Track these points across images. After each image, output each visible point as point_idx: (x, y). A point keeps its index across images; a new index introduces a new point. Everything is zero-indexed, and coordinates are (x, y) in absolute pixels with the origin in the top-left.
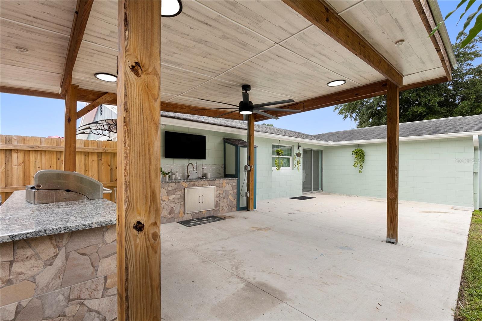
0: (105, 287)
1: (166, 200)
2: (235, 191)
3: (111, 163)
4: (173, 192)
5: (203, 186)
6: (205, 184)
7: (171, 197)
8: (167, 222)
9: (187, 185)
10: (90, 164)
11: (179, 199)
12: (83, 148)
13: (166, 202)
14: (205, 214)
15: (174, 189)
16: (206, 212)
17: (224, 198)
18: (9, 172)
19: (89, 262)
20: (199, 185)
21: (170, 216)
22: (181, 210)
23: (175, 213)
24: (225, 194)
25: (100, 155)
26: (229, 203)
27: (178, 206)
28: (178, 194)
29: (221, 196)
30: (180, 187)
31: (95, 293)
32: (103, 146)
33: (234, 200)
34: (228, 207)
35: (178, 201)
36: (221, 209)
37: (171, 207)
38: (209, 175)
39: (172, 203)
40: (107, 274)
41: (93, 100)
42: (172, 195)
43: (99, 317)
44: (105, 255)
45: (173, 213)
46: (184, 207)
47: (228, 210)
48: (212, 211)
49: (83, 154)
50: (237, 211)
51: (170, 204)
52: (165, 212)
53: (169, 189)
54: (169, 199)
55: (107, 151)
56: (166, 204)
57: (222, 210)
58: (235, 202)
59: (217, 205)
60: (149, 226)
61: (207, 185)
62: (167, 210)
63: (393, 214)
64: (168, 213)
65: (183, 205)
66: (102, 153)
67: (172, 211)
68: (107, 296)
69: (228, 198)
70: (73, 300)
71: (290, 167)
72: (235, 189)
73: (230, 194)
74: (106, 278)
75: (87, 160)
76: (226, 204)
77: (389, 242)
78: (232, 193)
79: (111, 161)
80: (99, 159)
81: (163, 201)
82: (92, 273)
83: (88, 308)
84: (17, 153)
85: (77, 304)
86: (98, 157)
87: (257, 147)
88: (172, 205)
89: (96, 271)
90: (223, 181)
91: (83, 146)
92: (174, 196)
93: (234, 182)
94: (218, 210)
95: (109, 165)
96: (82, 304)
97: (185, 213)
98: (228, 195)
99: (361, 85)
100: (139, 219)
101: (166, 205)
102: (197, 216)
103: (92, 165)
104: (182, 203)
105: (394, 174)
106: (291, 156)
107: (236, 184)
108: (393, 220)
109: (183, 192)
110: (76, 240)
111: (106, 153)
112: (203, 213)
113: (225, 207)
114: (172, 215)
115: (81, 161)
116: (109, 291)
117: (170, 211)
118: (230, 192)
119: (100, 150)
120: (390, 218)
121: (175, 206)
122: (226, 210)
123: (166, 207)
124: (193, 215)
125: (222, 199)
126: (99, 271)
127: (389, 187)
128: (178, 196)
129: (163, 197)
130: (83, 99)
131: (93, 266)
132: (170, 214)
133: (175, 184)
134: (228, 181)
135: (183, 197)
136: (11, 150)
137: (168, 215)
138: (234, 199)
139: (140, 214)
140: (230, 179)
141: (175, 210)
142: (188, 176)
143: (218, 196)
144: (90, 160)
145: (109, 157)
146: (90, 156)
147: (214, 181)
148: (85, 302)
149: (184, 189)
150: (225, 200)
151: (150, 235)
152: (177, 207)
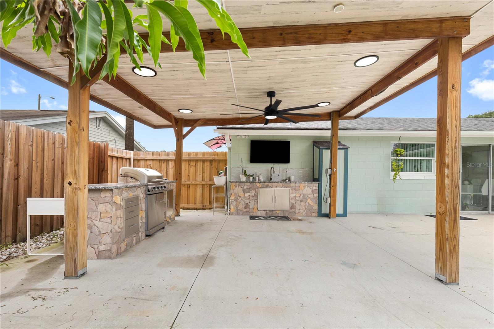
0: (100, 217)
1: (242, 196)
2: (316, 195)
3: (217, 167)
4: (248, 190)
5: (277, 187)
6: (280, 186)
7: (247, 195)
8: (243, 215)
9: (261, 186)
10: (206, 168)
11: (253, 197)
12: (202, 157)
13: (243, 198)
14: (279, 213)
15: (249, 188)
16: (280, 212)
17: (301, 201)
18: (168, 172)
19: (95, 204)
20: (273, 186)
21: (245, 210)
22: (255, 207)
23: (250, 208)
24: (302, 197)
25: (211, 161)
26: (308, 206)
27: (253, 202)
28: (252, 193)
29: (297, 198)
30: (254, 187)
31: (97, 218)
32: (213, 155)
33: (314, 205)
34: (306, 211)
35: (252, 199)
36: (297, 211)
37: (247, 203)
38: (293, 179)
39: (247, 199)
40: (101, 211)
41: (191, 126)
42: (247, 193)
43: (98, 229)
44: (101, 202)
45: (248, 208)
46: (258, 204)
47: (306, 213)
48: (287, 212)
49: (202, 161)
50: (318, 216)
51: (246, 200)
52: (241, 206)
53: (244, 187)
54: (245, 196)
55: (215, 159)
56: (242, 199)
57: (299, 213)
58: (316, 207)
59: (293, 207)
60: (74, 184)
61: (281, 186)
62: (243, 205)
63: (442, 237)
64: (244, 207)
65: (257, 202)
66: (212, 160)
67: (247, 206)
68: (101, 221)
69: (307, 202)
70: (89, 218)
71: (432, 172)
72: (316, 193)
73: (309, 198)
74: (101, 213)
75: (204, 165)
76: (304, 208)
77: (438, 280)
78: (312, 197)
79: (218, 166)
80: (211, 164)
81: (240, 197)
82: (96, 209)
83: (94, 224)
84: (171, 161)
85: (91, 220)
86: (210, 163)
87: (349, 148)
88: (247, 201)
89: (97, 208)
90: (299, 184)
91: (201, 156)
92: (249, 194)
93: (315, 186)
94: (294, 212)
95: (217, 169)
96: (92, 221)
97: (259, 209)
98: (306, 199)
99: (419, 50)
100: (70, 180)
101: (242, 201)
102: (270, 214)
103: (207, 169)
104: (256, 201)
105: (444, 174)
106: (433, 156)
107: (317, 189)
108: (442, 246)
109: (257, 191)
110: (91, 193)
111: (215, 160)
112: (277, 212)
113: (302, 210)
114: (248, 210)
115: (201, 166)
116: (102, 219)
117: (245, 206)
118: (309, 196)
119: (211, 158)
120: (439, 244)
121: (250, 202)
122: (304, 213)
123: (242, 202)
124: (266, 212)
125: (299, 202)
126: (98, 209)
127: (438, 195)
128: (253, 194)
129: (239, 194)
130: (187, 125)
131: (96, 206)
132: (245, 208)
133: (250, 184)
134: (306, 184)
135: (257, 196)
136: (169, 160)
137: (244, 209)
138: (314, 203)
139: (70, 179)
140: (308, 183)
141: (249, 206)
142: (271, 179)
143: (295, 198)
144: (206, 165)
145: (217, 164)
146: (205, 163)
147: (288, 184)
148: (93, 220)
149: (258, 189)
150: (302, 204)
151: (74, 188)
152: (251, 203)
